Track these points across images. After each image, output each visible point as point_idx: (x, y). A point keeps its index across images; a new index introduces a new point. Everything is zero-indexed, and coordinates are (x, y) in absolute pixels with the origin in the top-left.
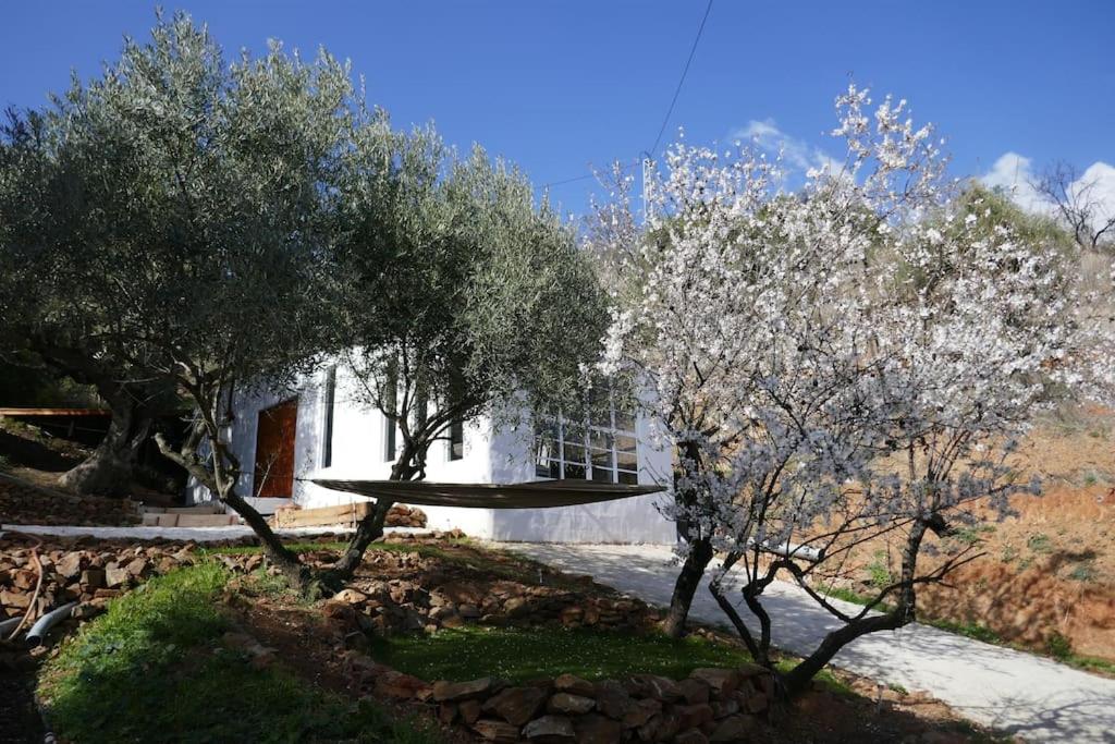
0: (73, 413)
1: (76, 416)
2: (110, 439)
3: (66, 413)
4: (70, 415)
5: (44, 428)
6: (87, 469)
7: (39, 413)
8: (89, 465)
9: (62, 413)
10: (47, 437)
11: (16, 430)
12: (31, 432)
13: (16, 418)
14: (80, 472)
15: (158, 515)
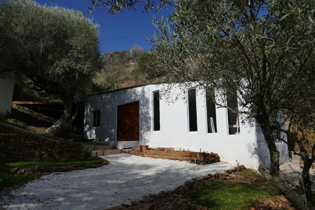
0: (40, 103)
1: (41, 104)
2: (64, 116)
3: (38, 103)
4: (39, 104)
5: (30, 108)
6: (56, 127)
7: (28, 103)
8: (55, 126)
9: (36, 103)
10: (31, 112)
11: (21, 109)
12: (26, 110)
13: (21, 105)
14: (53, 128)
15: (97, 151)
